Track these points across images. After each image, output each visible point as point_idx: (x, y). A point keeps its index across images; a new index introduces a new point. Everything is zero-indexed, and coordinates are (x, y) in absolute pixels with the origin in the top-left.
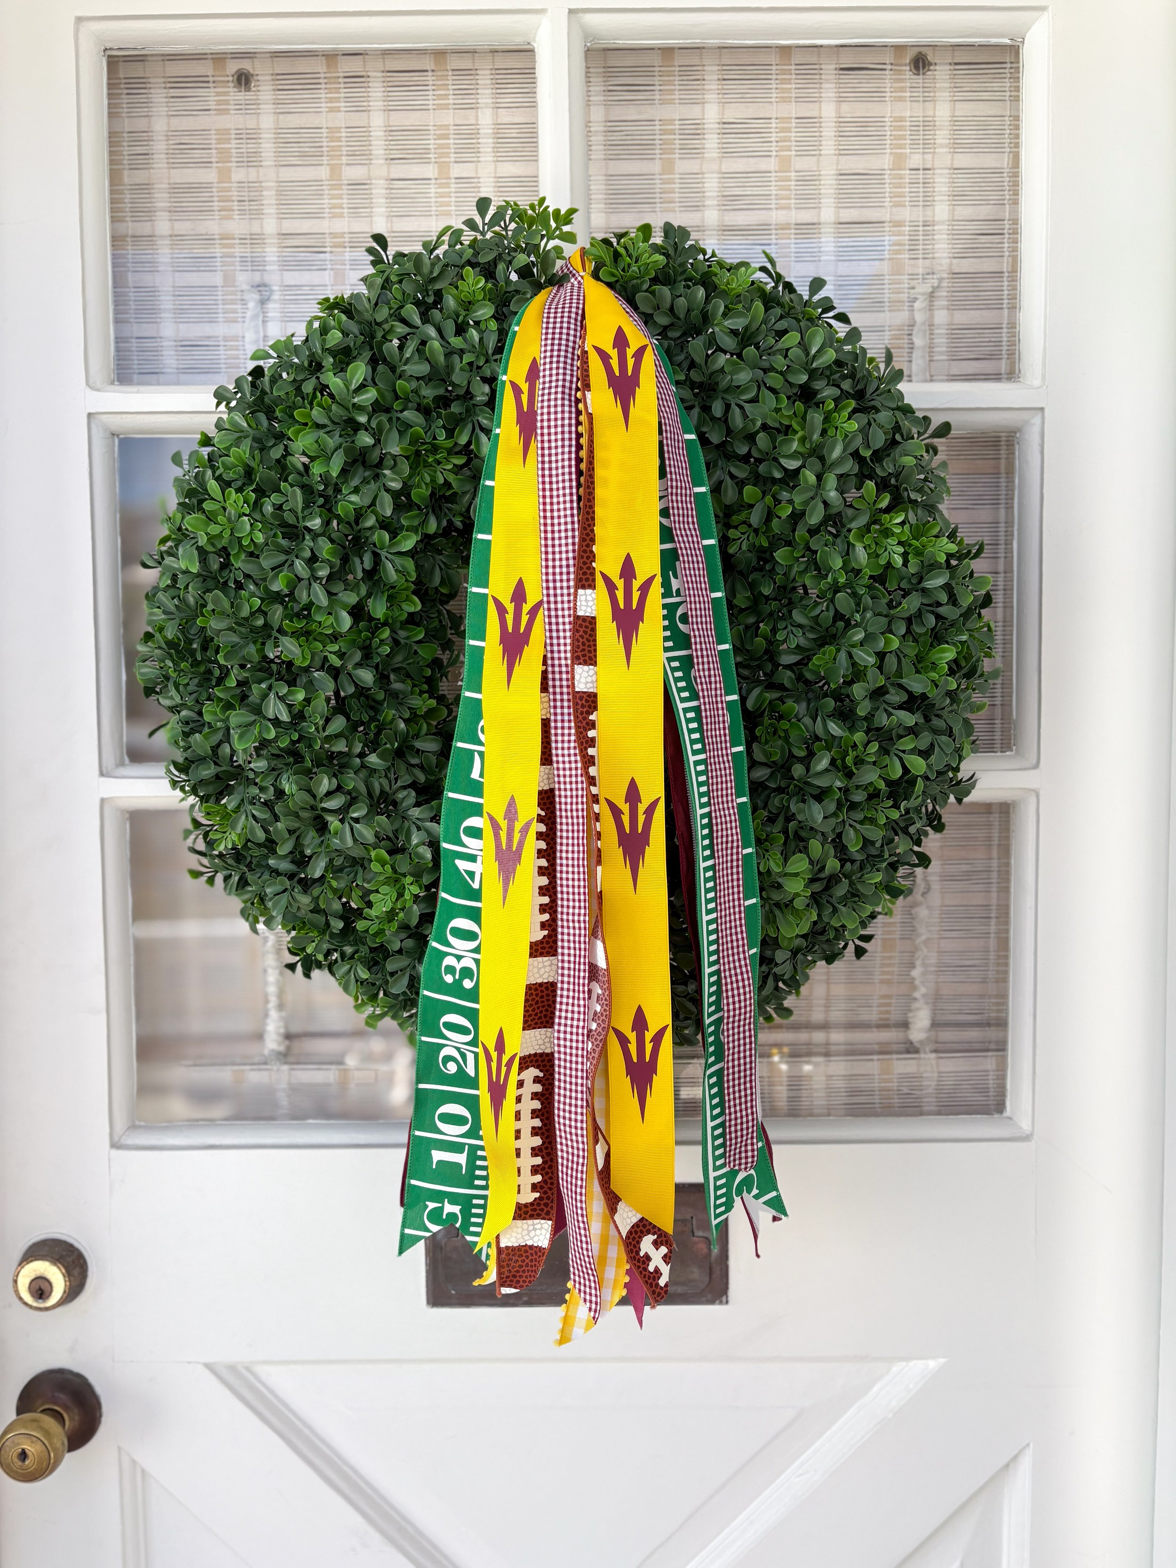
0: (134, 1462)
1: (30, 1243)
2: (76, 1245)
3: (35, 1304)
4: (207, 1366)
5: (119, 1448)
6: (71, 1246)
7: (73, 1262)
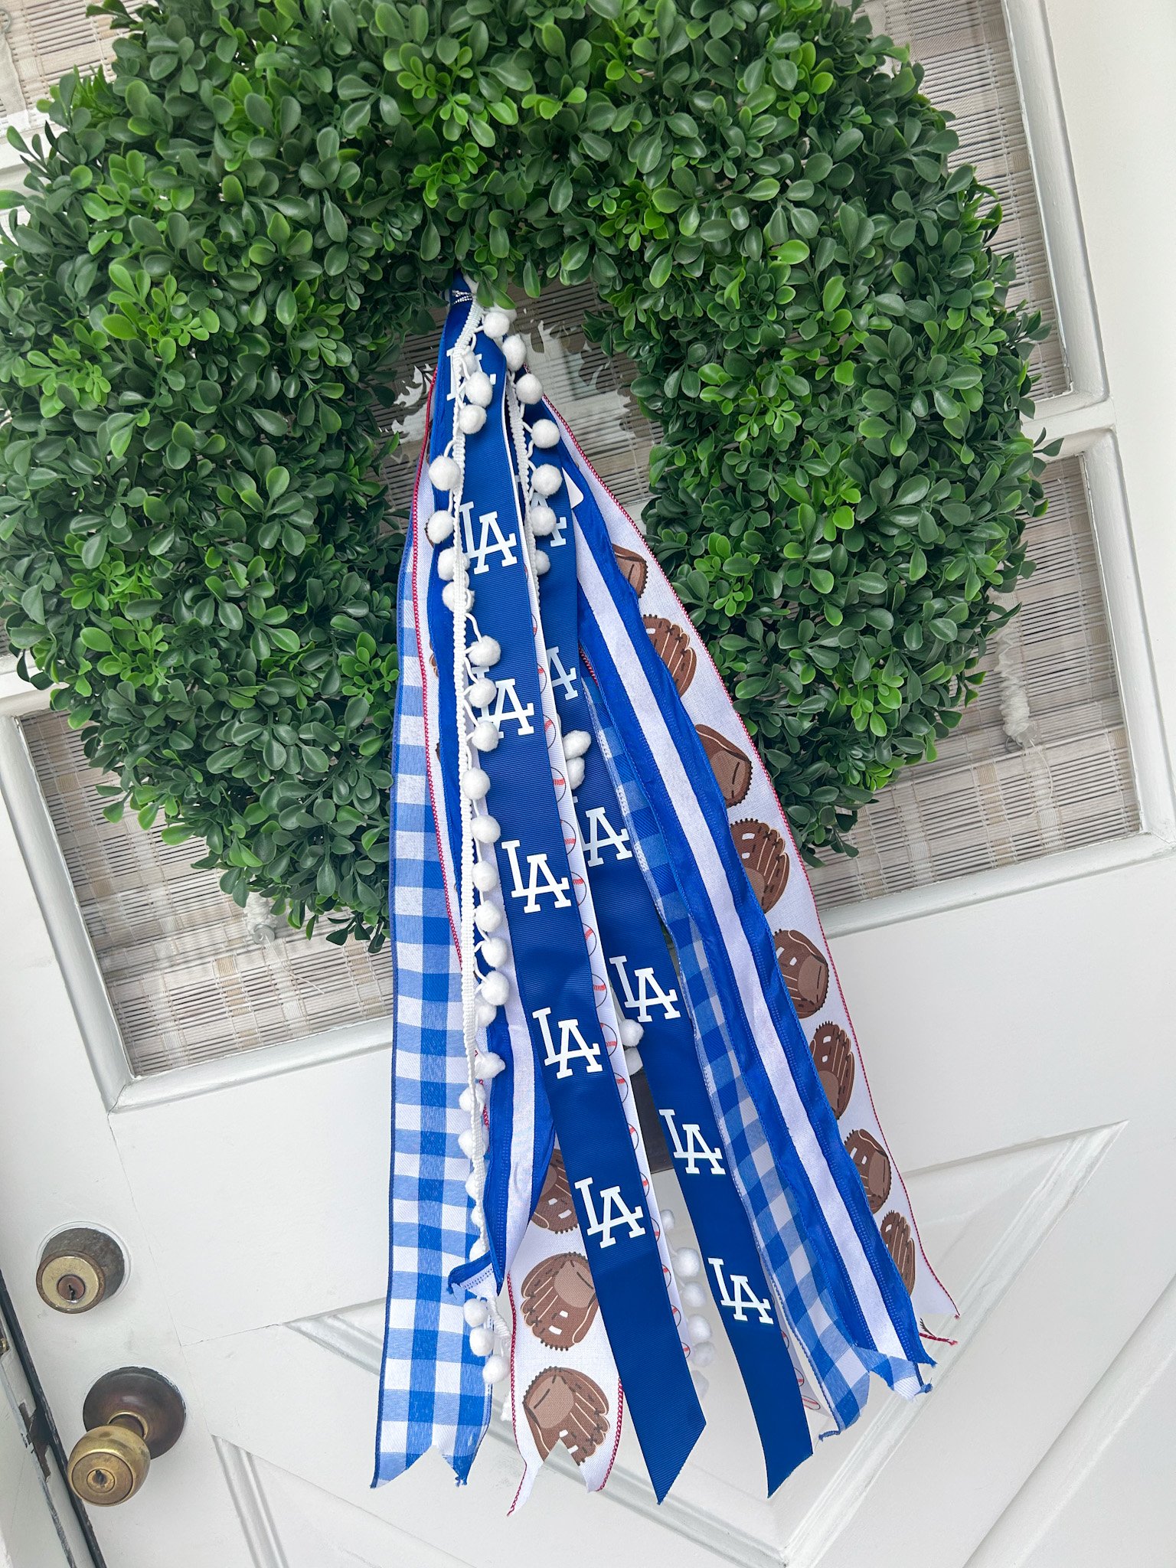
0: (236, 1447)
1: (47, 1240)
2: (101, 1230)
3: (70, 1308)
4: (287, 1324)
5: (214, 1437)
6: (95, 1232)
7: (102, 1250)
